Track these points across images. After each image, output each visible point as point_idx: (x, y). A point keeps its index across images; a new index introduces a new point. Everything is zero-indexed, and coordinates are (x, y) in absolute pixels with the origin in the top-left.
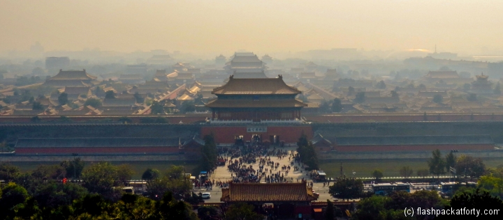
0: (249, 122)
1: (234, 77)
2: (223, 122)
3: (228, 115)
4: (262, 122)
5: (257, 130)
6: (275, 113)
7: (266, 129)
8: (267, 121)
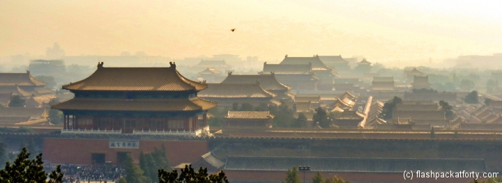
0: (117, 133)
1: (104, 66)
2: (79, 132)
3: (89, 122)
4: (135, 133)
5: (124, 144)
6: (158, 120)
7: (138, 144)
8: (142, 133)
